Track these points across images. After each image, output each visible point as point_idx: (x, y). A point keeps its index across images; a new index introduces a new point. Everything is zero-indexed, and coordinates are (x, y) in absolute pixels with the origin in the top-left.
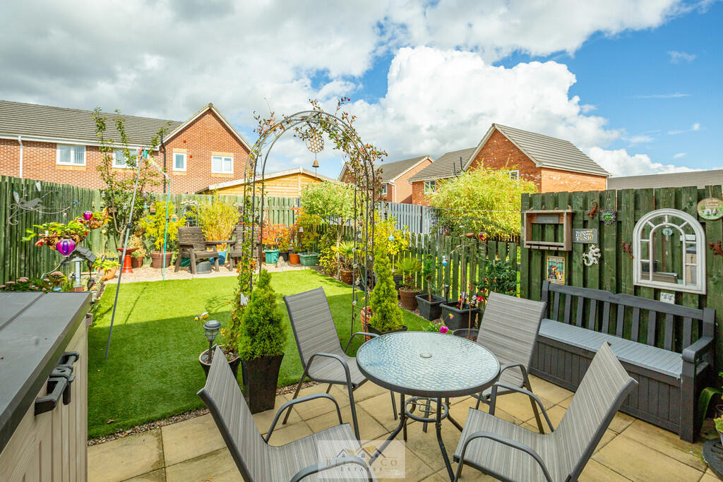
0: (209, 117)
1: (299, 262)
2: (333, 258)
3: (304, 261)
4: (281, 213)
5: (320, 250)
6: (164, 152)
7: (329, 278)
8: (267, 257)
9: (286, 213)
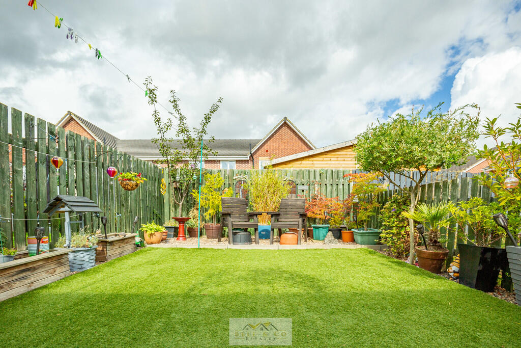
0: (285, 128)
1: (353, 240)
2: (403, 232)
3: (358, 238)
4: (335, 187)
5: (381, 222)
6: (253, 161)
7: (396, 260)
8: (315, 232)
9: (341, 187)
